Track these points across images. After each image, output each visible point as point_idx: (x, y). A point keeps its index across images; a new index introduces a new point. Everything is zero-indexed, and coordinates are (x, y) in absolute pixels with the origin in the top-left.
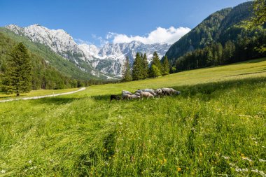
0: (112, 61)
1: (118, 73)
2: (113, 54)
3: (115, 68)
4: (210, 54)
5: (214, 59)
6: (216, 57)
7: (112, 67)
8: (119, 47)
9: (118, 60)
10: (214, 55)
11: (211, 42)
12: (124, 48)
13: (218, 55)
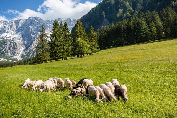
0: (6, 40)
1: (14, 53)
2: (7, 32)
3: (9, 48)
4: (145, 25)
5: (151, 31)
6: (154, 29)
7: (7, 47)
8: (14, 24)
9: (13, 39)
10: (150, 27)
11: (132, 13)
12: (20, 25)
13: (157, 26)
